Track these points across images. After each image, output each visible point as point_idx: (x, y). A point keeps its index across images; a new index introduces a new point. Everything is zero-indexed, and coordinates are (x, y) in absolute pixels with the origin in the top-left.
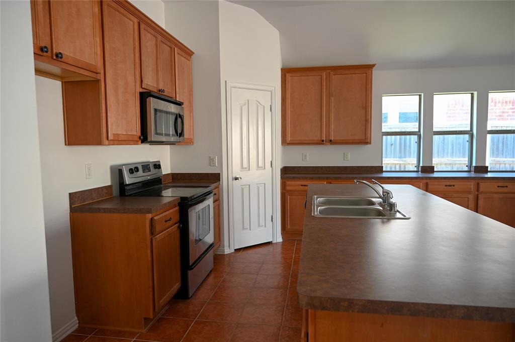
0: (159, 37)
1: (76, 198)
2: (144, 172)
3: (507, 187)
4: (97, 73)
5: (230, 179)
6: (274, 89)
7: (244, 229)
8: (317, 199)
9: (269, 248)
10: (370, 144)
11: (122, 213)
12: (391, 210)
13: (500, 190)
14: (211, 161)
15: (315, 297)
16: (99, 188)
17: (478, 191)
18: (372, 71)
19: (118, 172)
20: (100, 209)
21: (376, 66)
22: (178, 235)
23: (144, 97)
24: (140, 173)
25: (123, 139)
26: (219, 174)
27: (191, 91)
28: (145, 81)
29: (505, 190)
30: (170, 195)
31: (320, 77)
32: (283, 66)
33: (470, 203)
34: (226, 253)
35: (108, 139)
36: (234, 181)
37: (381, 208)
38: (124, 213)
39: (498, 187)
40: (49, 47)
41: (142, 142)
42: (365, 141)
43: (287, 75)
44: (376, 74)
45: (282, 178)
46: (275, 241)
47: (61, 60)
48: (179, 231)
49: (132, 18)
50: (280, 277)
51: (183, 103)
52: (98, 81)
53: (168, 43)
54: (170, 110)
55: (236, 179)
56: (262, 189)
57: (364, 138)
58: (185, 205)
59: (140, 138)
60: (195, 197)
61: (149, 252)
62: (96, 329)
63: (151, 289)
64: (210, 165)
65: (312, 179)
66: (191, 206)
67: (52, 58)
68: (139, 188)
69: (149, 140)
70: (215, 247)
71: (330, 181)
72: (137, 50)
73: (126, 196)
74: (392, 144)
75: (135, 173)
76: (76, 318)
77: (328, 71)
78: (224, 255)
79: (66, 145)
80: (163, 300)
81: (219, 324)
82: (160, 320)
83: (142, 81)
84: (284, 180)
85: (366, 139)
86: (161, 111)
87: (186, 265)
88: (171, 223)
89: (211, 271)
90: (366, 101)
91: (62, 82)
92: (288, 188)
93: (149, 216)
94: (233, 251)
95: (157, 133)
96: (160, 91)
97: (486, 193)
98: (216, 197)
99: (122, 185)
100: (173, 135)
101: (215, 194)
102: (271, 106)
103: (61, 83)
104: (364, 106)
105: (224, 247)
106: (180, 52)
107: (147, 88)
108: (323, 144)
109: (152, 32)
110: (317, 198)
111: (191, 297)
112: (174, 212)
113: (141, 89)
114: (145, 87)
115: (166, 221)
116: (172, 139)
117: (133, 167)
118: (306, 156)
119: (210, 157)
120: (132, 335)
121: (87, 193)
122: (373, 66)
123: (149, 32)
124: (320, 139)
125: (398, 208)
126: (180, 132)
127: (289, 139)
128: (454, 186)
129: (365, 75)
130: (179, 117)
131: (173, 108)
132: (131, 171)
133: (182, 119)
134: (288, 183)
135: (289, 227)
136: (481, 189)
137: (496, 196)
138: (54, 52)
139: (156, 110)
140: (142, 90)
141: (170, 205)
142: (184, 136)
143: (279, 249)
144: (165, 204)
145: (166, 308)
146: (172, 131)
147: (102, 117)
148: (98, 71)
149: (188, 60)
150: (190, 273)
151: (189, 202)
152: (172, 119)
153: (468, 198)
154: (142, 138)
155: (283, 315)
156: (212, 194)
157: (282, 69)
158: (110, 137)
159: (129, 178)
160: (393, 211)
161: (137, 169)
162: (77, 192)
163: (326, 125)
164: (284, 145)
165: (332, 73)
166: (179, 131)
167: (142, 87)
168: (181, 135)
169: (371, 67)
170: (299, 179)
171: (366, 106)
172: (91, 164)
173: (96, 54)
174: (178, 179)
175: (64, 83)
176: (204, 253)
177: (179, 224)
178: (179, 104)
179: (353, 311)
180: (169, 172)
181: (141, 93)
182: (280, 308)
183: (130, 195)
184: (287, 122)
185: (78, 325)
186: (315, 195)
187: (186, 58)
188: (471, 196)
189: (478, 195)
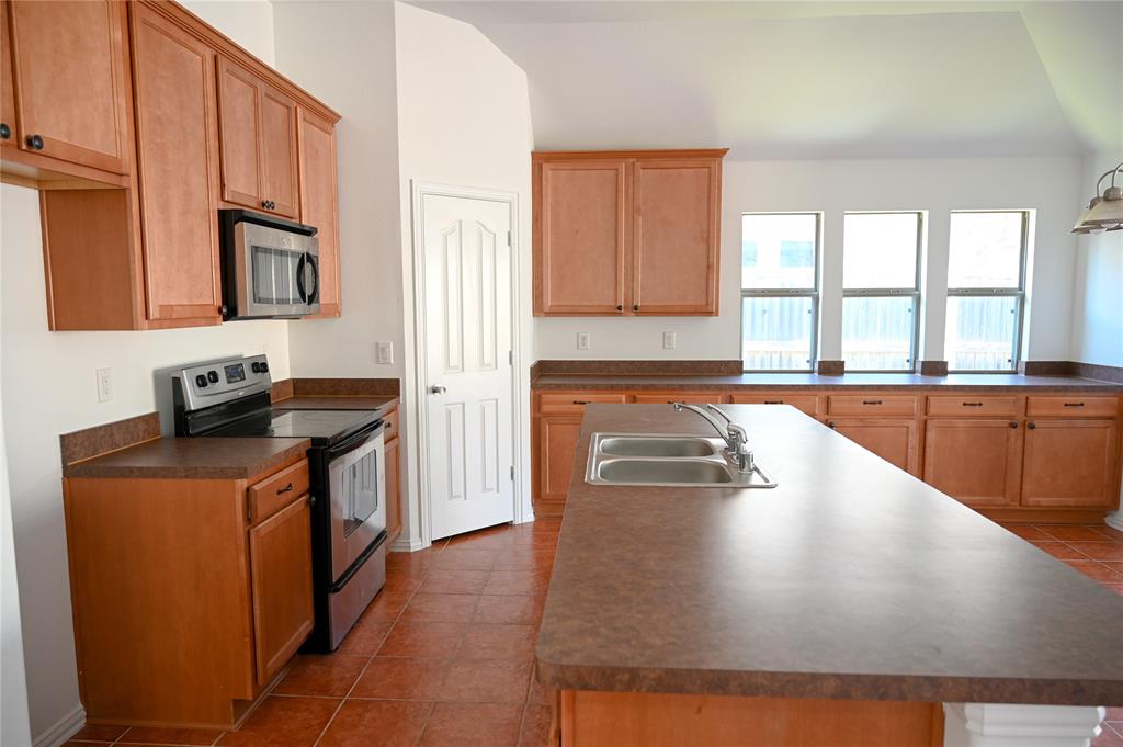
0: (261, 86)
1: (76, 445)
2: (229, 382)
3: (980, 404)
4: (121, 175)
5: (422, 390)
6: (516, 196)
7: (451, 496)
8: (599, 442)
9: (506, 535)
10: (717, 315)
11: (182, 477)
12: (742, 466)
13: (968, 411)
14: (380, 353)
15: (568, 667)
16: (128, 421)
17: (926, 414)
18: (720, 165)
19: (171, 384)
20: (131, 470)
21: (728, 152)
22: (306, 519)
23: (228, 221)
24: (222, 383)
25: (183, 316)
26: (398, 380)
27: (334, 201)
28: (230, 186)
29: (977, 410)
30: (290, 434)
31: (614, 172)
32: (535, 147)
33: (910, 438)
34: (412, 550)
35: (147, 317)
36: (431, 396)
37: (725, 462)
38: (186, 477)
39: (965, 404)
40: (11, 125)
41: (224, 320)
42: (705, 308)
43: (546, 167)
44: (730, 170)
45: (533, 387)
46: (518, 522)
47: (39, 151)
48: (308, 510)
49: (200, 47)
50: (528, 599)
51: (315, 230)
52: (123, 191)
53: (283, 99)
54: (286, 247)
55: (435, 391)
56: (490, 411)
57: (704, 303)
58: (320, 455)
59: (220, 311)
60: (344, 435)
61: (243, 560)
62: (128, 727)
63: (247, 639)
64: (378, 362)
65: (595, 388)
66: (334, 456)
67: (19, 147)
68: (220, 414)
69: (240, 315)
70: (391, 538)
71: (635, 393)
72: (212, 119)
73: (189, 435)
74: (765, 311)
75: (210, 385)
76: (81, 706)
77: (631, 160)
78: (409, 553)
79: (51, 329)
80: (274, 659)
81: (396, 705)
82: (269, 701)
83: (223, 186)
84: (538, 392)
85: (707, 304)
86: (267, 251)
87: (323, 583)
88: (290, 495)
89: (380, 590)
90: (709, 225)
91: (40, 191)
92: (546, 408)
93: (243, 484)
94: (429, 544)
95: (257, 300)
96: (263, 205)
97: (939, 417)
98: (391, 431)
99: (181, 413)
100: (295, 301)
101: (389, 425)
102: (509, 234)
103: (37, 192)
104: (705, 235)
105: (409, 538)
106: (309, 116)
107: (235, 201)
108: (620, 314)
109: (247, 76)
110: (601, 438)
111: (337, 649)
112: (297, 473)
113: (222, 203)
114: (230, 199)
115: (279, 493)
116: (294, 309)
117: (204, 372)
118: (584, 338)
119: (377, 344)
120: (208, 736)
121: (101, 433)
122: (723, 152)
123: (237, 77)
124: (613, 304)
125: (757, 463)
126: (310, 293)
127: (548, 302)
128: (880, 403)
129: (706, 170)
130: (307, 261)
131: (293, 243)
132: (201, 382)
133: (313, 265)
134: (547, 397)
135: (547, 490)
136: (933, 410)
137: (960, 423)
138: (24, 134)
139: (255, 249)
140: (222, 206)
141: (289, 457)
142: (318, 302)
143: (527, 539)
144: (277, 456)
145: (281, 676)
146: (292, 291)
147: (135, 269)
148: (124, 171)
149: (326, 132)
150: (334, 599)
151: (329, 447)
152: (291, 266)
153: (908, 427)
154: (224, 310)
155: (529, 679)
156: (382, 427)
157: (533, 154)
158: (154, 313)
159: (198, 396)
160: (746, 468)
161: (214, 377)
162: (78, 432)
163: (626, 274)
164: (538, 316)
165: (638, 165)
166: (308, 292)
167: (222, 199)
168: (313, 299)
169: (718, 154)
170: (569, 388)
171: (708, 237)
172: (109, 368)
173: (118, 132)
174: (307, 392)
175: (44, 193)
176: (363, 554)
177: (308, 495)
178: (307, 232)
179: (638, 690)
180: (287, 376)
181: (222, 214)
182: (523, 667)
183: (199, 434)
184: (544, 268)
185: (84, 720)
186: (596, 431)
187: (321, 129)
188: (913, 425)
189: (925, 422)
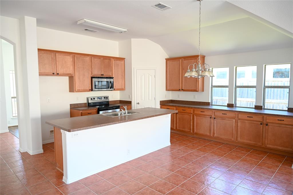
0: (102, 59)
2: (98, 99)
3: (252, 117)
4: (72, 75)
5: (135, 103)
6: (156, 68)
24: (96, 100)
26: (131, 101)
29: (251, 119)
35: (75, 91)
36: (137, 104)
39: (248, 117)
41: (92, 91)
43: (168, 61)
53: (108, 59)
65: (170, 106)
68: (99, 104)
72: (90, 65)
77: (182, 59)
79: (69, 92)
83: (92, 73)
93: (81, 111)
96: (101, 75)
97: (241, 119)
99: (88, 103)
102: (155, 75)
106: (116, 60)
107: (94, 75)
108: (180, 91)
109: (98, 58)
115: (88, 114)
117: (92, 98)
119: (129, 95)
121: (76, 104)
124: (179, 89)
127: (168, 88)
136: (240, 117)
137: (246, 121)
142: (113, 88)
147: (74, 85)
159: (91, 101)
161: (94, 99)
162: (72, 104)
165: (184, 60)
167: (92, 75)
170: (166, 105)
175: (69, 77)
178: (112, 78)
180: (118, 100)
181: (91, 77)
184: (167, 81)
